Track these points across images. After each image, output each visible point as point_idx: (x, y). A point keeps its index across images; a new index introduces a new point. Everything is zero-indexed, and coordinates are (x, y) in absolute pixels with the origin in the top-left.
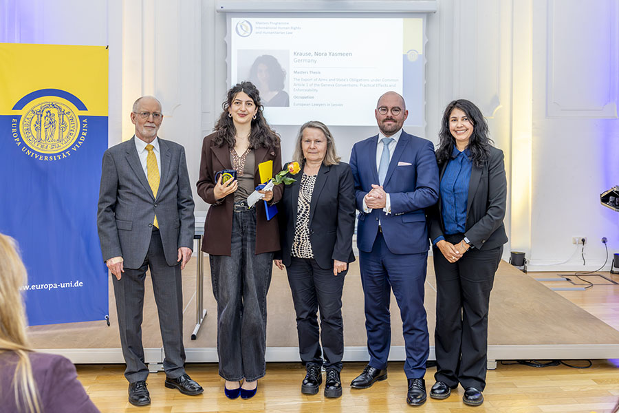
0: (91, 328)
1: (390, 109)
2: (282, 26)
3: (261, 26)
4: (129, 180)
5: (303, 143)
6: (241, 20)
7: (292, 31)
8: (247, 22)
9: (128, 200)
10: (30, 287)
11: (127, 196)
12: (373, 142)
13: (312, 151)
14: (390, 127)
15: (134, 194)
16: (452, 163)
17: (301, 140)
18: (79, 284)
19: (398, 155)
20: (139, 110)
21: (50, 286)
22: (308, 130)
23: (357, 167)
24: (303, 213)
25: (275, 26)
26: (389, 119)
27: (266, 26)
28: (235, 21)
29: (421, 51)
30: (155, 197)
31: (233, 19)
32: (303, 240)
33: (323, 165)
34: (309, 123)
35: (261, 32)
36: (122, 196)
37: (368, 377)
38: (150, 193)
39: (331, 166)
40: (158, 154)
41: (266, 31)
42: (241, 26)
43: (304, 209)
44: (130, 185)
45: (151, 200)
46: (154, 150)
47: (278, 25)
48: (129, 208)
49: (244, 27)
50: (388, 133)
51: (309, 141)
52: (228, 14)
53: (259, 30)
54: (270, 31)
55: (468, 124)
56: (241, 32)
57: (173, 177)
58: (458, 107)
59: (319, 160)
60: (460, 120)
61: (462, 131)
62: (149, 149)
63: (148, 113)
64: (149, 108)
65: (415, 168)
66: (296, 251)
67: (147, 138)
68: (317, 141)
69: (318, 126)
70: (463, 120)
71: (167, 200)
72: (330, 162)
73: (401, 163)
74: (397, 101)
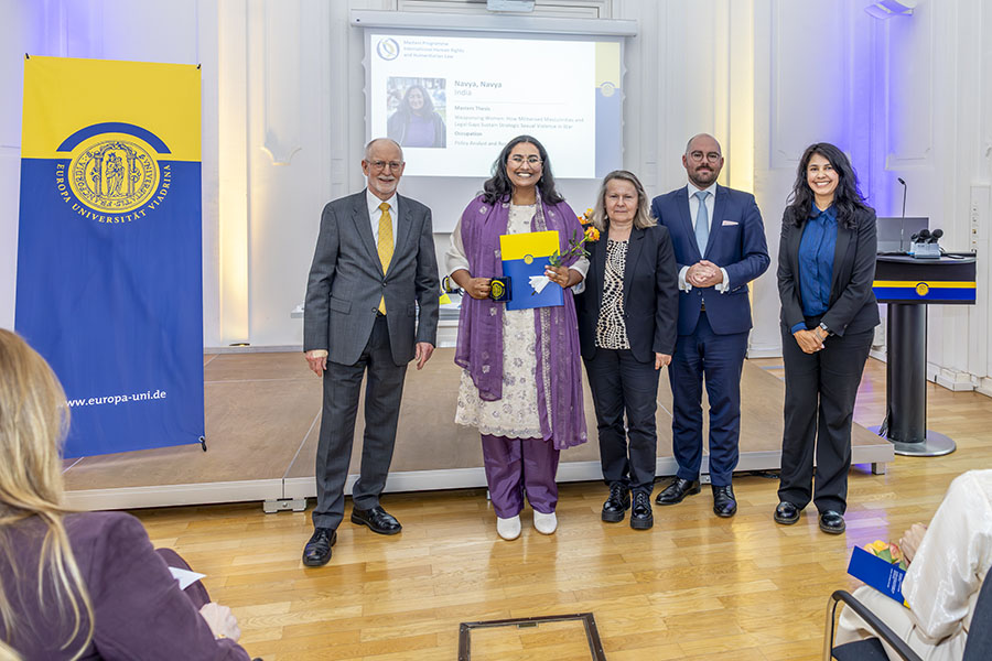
1: (704, 153)
4: (353, 248)
5: (608, 199)
9: (350, 274)
11: (348, 268)
12: (680, 196)
13: (619, 209)
14: (705, 176)
15: (357, 267)
16: (812, 223)
17: (604, 195)
19: (720, 213)
20: (373, 158)
22: (615, 182)
24: (611, 290)
26: (705, 166)
30: (385, 273)
32: (611, 325)
33: (634, 227)
34: (614, 173)
36: (343, 268)
37: (678, 489)
38: (378, 268)
39: (645, 230)
40: (394, 216)
43: (613, 285)
44: (353, 255)
45: (380, 278)
46: (390, 211)
48: (349, 285)
51: (616, 196)
52: (366, 30)
53: (409, 52)
54: (424, 53)
55: (832, 174)
56: (385, 54)
57: (412, 250)
58: (819, 153)
59: (628, 220)
60: (821, 169)
61: (824, 182)
62: (384, 208)
63: (383, 163)
64: (383, 156)
65: (742, 226)
66: (599, 340)
67: (383, 194)
68: (627, 197)
69: (627, 177)
70: (825, 169)
71: (401, 278)
72: (644, 224)
73: (726, 223)
74: (713, 145)
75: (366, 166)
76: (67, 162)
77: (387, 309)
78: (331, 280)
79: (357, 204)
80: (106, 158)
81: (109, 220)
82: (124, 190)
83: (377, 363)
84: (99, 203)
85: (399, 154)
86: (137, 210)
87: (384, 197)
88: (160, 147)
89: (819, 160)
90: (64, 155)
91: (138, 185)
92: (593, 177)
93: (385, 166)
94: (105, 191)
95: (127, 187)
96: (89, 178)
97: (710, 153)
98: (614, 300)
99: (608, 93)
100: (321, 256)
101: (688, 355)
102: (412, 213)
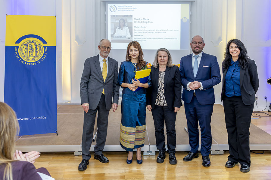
0: (50, 136)
1: (197, 43)
2: (129, 7)
3: (120, 7)
4: (95, 73)
5: (158, 57)
6: (112, 5)
7: (134, 9)
8: (115, 6)
9: (93, 81)
10: (24, 119)
11: (93, 79)
12: (190, 57)
13: (162, 61)
14: (197, 50)
15: (96, 79)
17: (157, 56)
18: (44, 118)
19: (202, 63)
20: (102, 45)
21: (32, 119)
23: (183, 67)
24: (160, 87)
25: (126, 7)
27: (122, 7)
28: (109, 6)
29: (188, 18)
31: (108, 4)
32: (161, 98)
33: (167, 67)
34: (160, 49)
35: (120, 10)
36: (91, 79)
37: (190, 156)
38: (102, 80)
39: (171, 67)
40: (107, 64)
41: (122, 9)
42: (112, 8)
43: (161, 85)
44: (95, 75)
46: (106, 62)
47: (128, 7)
49: (113, 8)
50: (197, 53)
51: (161, 56)
52: (106, 3)
53: (120, 9)
54: (124, 9)
55: (237, 49)
56: (112, 10)
57: (112, 74)
58: (233, 42)
59: (165, 64)
60: (234, 48)
61: (235, 53)
62: (104, 61)
63: (105, 47)
64: (106, 45)
65: (210, 68)
66: (157, 103)
67: (104, 56)
68: (164, 57)
69: (165, 50)
70: (235, 48)
71: (109, 83)
72: (170, 65)
73: (204, 66)
74: (200, 39)
75: (99, 47)
76: (18, 47)
77: (105, 93)
78: (87, 83)
79: (96, 59)
80: (29, 45)
81: (30, 64)
82: (34, 55)
83: (101, 109)
84: (27, 59)
85: (110, 45)
86: (38, 61)
87: (104, 57)
88: (44, 42)
89: (233, 45)
90: (17, 45)
91: (38, 54)
92: (180, 49)
93: (106, 48)
94: (28, 55)
95: (35, 54)
96: (24, 51)
97: (199, 42)
98: (161, 90)
99: (185, 21)
100: (85, 75)
101: (191, 111)
102: (112, 63)
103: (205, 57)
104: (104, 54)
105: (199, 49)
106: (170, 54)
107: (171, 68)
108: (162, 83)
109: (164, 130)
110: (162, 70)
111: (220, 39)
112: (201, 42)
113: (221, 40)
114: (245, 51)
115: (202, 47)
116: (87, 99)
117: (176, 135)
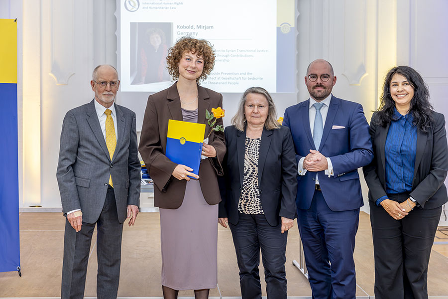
1: (319, 76)
4: (89, 141)
5: (247, 108)
12: (304, 107)
17: (244, 105)
22: (252, 95)
30: (111, 158)
40: (115, 119)
43: (251, 170)
46: (112, 115)
51: (252, 106)
57: (127, 141)
60: (401, 85)
61: (403, 94)
62: (107, 113)
65: (349, 129)
66: (243, 209)
67: (106, 103)
68: (260, 106)
69: (261, 91)
70: (403, 85)
71: (121, 162)
72: (271, 125)
73: (335, 127)
74: (325, 68)
75: (93, 85)
77: (113, 184)
83: (106, 221)
87: (106, 105)
97: (323, 75)
98: (252, 181)
99: (286, 31)
100: (67, 147)
101: (310, 224)
102: (125, 116)
103: (337, 105)
104: (104, 99)
105: (323, 90)
106: (273, 100)
107: (275, 133)
108: (255, 164)
109: (258, 270)
110: (254, 134)
111: (362, 69)
112: (327, 74)
113: (365, 72)
114: (425, 92)
115: (331, 84)
116: (76, 202)
117: (286, 281)
